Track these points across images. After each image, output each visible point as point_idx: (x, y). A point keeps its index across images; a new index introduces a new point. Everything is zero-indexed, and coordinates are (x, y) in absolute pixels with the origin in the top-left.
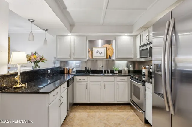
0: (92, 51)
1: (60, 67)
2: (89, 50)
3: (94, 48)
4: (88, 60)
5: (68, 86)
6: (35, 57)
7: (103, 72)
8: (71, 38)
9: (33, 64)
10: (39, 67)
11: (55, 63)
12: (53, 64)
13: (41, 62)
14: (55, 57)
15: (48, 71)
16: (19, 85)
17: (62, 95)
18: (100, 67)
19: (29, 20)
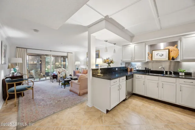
0: (152, 54)
1: (125, 67)
2: (149, 53)
3: (153, 52)
4: (148, 62)
5: (127, 79)
6: (108, 60)
7: (165, 73)
8: (132, 47)
9: (107, 65)
10: (110, 66)
11: (121, 64)
12: (120, 65)
13: (111, 64)
14: (122, 60)
15: (116, 69)
16: (99, 74)
17: (120, 84)
18: (160, 68)
19: (105, 41)
